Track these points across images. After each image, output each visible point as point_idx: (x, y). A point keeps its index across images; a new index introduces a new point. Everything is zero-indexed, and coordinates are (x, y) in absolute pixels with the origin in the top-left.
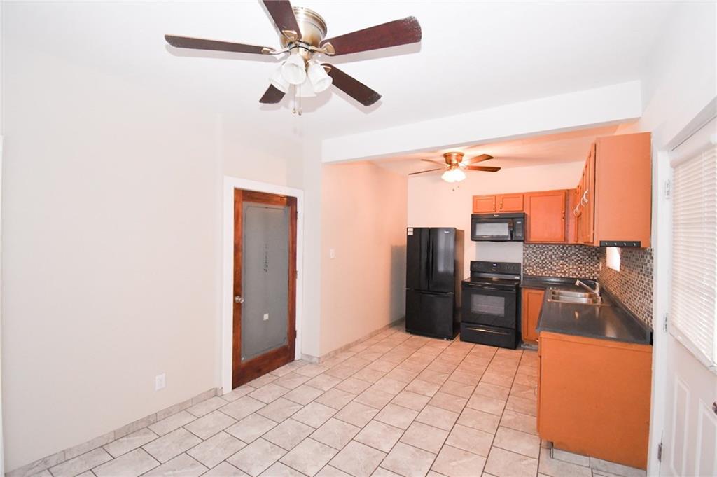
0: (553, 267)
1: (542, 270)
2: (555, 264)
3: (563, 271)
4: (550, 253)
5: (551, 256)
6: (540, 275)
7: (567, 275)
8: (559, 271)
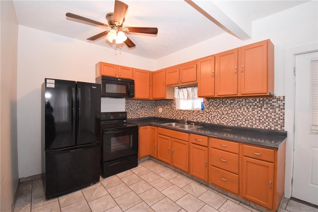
0: (138, 113)
1: (134, 115)
2: (139, 111)
3: (142, 114)
4: (137, 105)
5: (137, 107)
6: (133, 117)
7: (144, 116)
8: (141, 114)
